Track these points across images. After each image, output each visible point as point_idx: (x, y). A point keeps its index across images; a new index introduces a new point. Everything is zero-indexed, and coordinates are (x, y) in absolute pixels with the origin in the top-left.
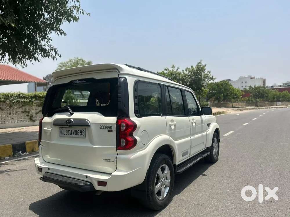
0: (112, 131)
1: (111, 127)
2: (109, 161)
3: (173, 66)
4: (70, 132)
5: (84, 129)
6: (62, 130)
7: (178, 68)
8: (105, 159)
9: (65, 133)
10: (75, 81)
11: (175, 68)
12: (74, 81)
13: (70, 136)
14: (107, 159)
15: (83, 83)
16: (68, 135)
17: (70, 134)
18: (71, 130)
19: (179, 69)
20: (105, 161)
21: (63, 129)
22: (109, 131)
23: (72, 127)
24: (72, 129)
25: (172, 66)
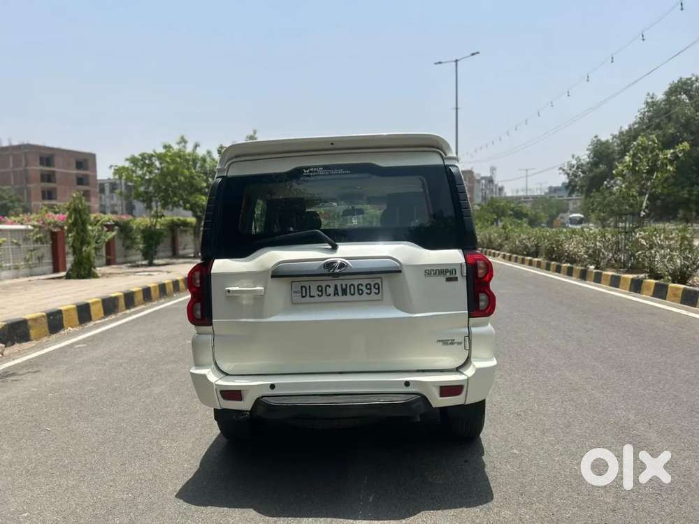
0: (456, 279)
1: (453, 271)
2: (452, 344)
3: (183, 141)
4: (331, 291)
5: (378, 281)
6: (302, 287)
7: (196, 146)
8: (442, 341)
9: (314, 292)
10: (312, 170)
11: (187, 145)
12: (307, 168)
13: (332, 298)
14: (445, 341)
15: (341, 174)
16: (324, 298)
17: (332, 295)
18: (336, 286)
19: (198, 148)
20: (441, 344)
21: (307, 284)
22: (449, 279)
23: (341, 277)
24: (338, 283)
25: (178, 139)
